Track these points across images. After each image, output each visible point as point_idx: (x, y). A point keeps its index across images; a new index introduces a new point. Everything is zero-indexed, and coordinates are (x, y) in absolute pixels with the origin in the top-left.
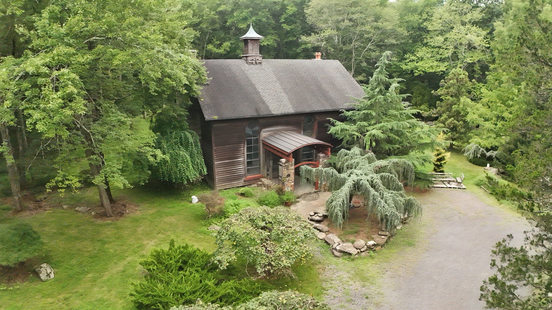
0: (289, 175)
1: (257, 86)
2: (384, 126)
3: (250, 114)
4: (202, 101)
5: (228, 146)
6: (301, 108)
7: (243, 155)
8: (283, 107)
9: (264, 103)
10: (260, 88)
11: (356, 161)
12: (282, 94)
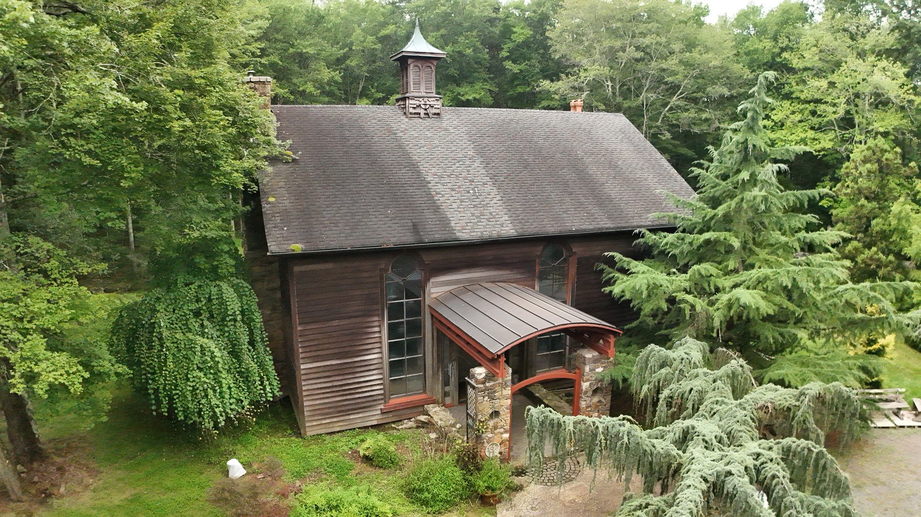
0: (496, 414)
1: (424, 167)
2: (766, 278)
3: (394, 240)
4: (269, 203)
5: (335, 323)
6: (535, 224)
7: (378, 345)
8: (488, 220)
9: (436, 209)
10: (430, 173)
11: (697, 384)
12: (488, 188)
